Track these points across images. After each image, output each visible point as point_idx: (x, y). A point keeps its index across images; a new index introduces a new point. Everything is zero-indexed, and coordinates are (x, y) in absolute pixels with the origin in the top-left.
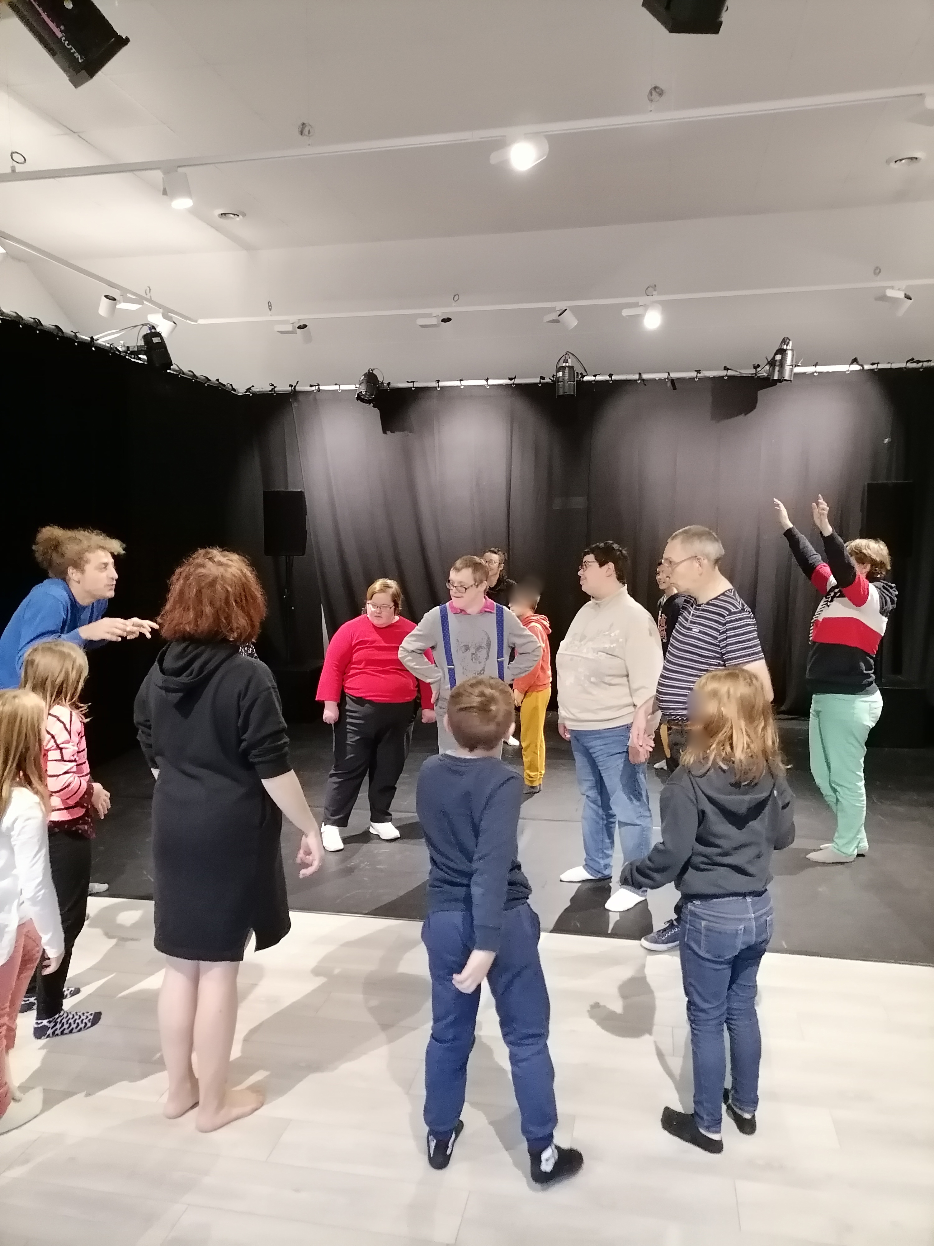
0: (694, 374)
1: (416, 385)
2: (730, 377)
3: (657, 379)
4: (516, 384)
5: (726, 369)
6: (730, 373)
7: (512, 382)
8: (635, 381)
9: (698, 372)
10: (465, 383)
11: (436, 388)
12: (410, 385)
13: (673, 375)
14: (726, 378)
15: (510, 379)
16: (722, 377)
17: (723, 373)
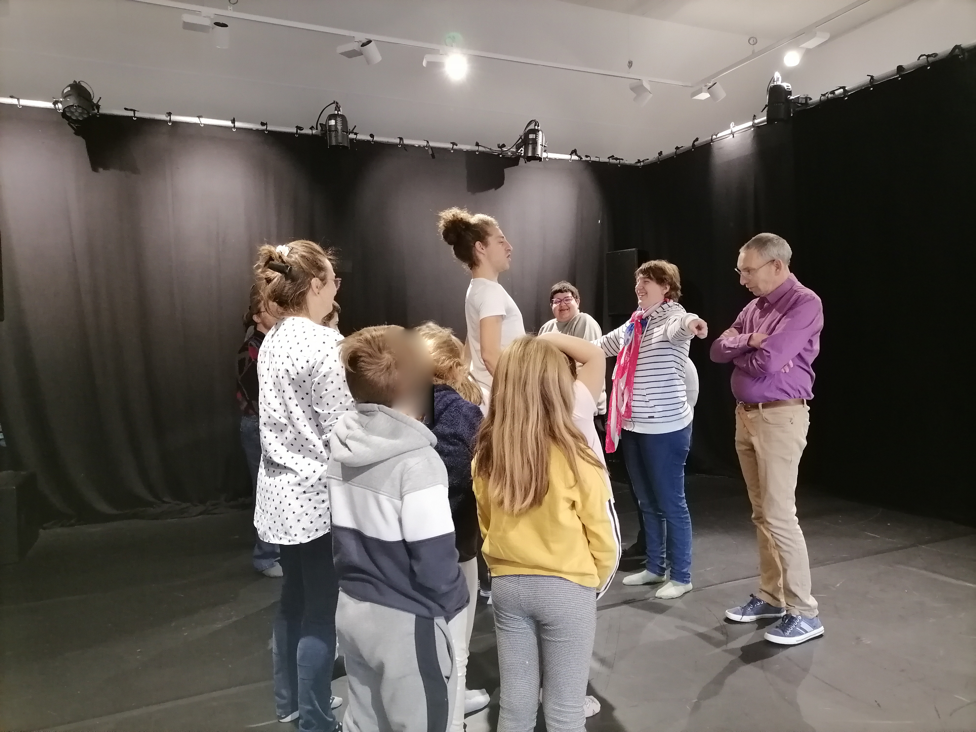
0: (450, 146)
1: (138, 114)
2: (482, 153)
3: (417, 146)
4: (269, 131)
5: (477, 145)
6: (481, 149)
7: (264, 127)
8: (396, 145)
9: (454, 144)
10: (205, 121)
11: (165, 122)
12: (131, 114)
13: (432, 144)
14: (477, 153)
15: (263, 124)
16: (474, 152)
17: (476, 148)
